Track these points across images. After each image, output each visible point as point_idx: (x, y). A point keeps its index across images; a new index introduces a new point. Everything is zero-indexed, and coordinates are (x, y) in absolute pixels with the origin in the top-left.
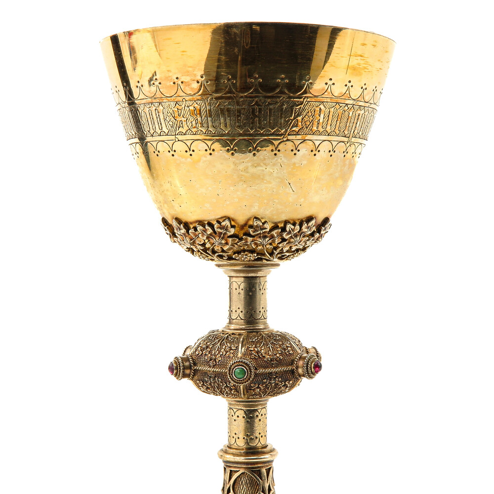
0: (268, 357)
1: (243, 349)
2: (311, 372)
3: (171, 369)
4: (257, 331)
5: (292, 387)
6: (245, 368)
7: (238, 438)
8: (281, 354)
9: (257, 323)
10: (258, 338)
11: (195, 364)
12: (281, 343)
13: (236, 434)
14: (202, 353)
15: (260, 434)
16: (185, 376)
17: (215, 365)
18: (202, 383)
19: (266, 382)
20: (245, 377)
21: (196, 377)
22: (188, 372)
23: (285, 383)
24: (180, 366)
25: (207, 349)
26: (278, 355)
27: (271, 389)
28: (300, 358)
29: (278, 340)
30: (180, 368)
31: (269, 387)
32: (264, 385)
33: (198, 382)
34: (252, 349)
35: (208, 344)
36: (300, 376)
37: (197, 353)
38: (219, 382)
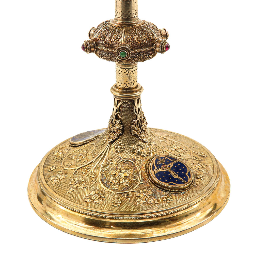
0: (139, 42)
1: (125, 37)
2: (164, 50)
3: (83, 48)
4: (132, 25)
5: (152, 57)
6: (126, 51)
7: (122, 83)
8: (147, 40)
9: (132, 20)
10: (133, 31)
11: (97, 45)
12: (146, 33)
13: (120, 81)
14: (101, 39)
15: (134, 80)
16: (91, 51)
17: (109, 47)
18: (101, 56)
19: (138, 57)
20: (126, 56)
21: (97, 52)
22: (93, 49)
23: (148, 56)
24: (88, 47)
25: (103, 36)
26: (145, 41)
27: (140, 59)
28: (158, 42)
29: (145, 31)
30: (88, 48)
31: (139, 59)
32: (137, 58)
33: (99, 55)
34: (130, 38)
35: (104, 33)
36: (157, 52)
37: (98, 38)
38: (111, 56)
